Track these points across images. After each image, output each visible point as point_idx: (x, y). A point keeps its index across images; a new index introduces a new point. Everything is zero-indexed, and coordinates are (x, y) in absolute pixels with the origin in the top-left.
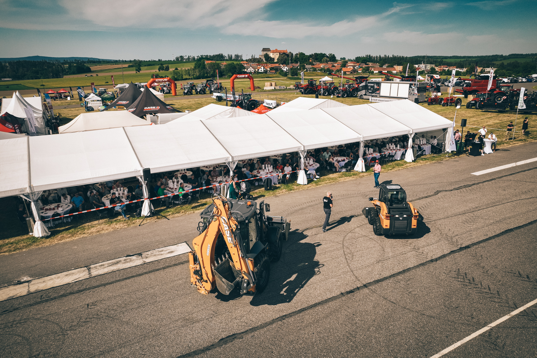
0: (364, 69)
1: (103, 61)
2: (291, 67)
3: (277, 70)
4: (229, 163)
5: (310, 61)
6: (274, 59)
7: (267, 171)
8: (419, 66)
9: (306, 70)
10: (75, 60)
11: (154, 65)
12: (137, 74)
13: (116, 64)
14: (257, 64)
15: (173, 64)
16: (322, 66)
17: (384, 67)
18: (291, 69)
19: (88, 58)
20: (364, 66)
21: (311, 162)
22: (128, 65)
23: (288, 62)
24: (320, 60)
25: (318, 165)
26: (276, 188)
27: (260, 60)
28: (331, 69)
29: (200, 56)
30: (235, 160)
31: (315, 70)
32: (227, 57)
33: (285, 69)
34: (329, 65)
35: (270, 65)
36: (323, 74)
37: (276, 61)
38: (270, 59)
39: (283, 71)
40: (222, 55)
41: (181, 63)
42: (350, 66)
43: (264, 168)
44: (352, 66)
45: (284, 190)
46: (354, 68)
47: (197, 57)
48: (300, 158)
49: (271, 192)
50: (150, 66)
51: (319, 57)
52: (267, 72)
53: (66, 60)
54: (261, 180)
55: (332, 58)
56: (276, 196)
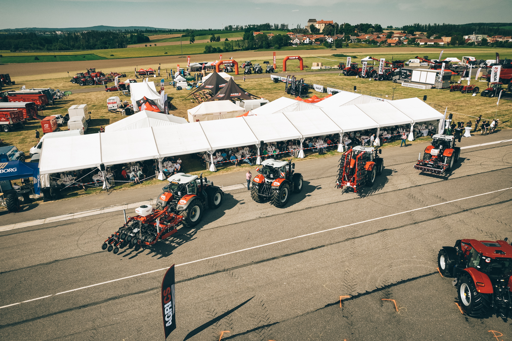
0: (409, 41)
1: (159, 30)
2: (336, 38)
3: (322, 41)
4: (300, 139)
5: (356, 32)
6: (319, 30)
7: (320, 144)
8: (469, 37)
9: (350, 41)
10: (135, 30)
11: (205, 34)
12: (191, 44)
13: (171, 34)
14: (303, 34)
15: (222, 33)
16: (367, 37)
17: (432, 38)
18: (336, 40)
19: (146, 28)
20: (411, 37)
21: (347, 139)
22: (182, 35)
23: (333, 33)
24: (365, 31)
25: (351, 141)
26: (325, 153)
27: (306, 31)
28: (376, 40)
29: (247, 25)
30: (303, 137)
31: (359, 41)
32: (273, 26)
33: (330, 40)
34: (374, 37)
35: (315, 37)
36: (367, 45)
37: (321, 31)
38: (315, 30)
39: (327, 42)
40: (269, 24)
41: (230, 33)
42: (396, 37)
43: (318, 142)
44: (398, 37)
45: (330, 155)
46: (399, 40)
47: (245, 26)
48: (340, 137)
49: (322, 156)
50: (201, 35)
51: (364, 28)
52: (312, 43)
53: (127, 30)
54: (316, 149)
55: (378, 29)
56: (325, 158)
